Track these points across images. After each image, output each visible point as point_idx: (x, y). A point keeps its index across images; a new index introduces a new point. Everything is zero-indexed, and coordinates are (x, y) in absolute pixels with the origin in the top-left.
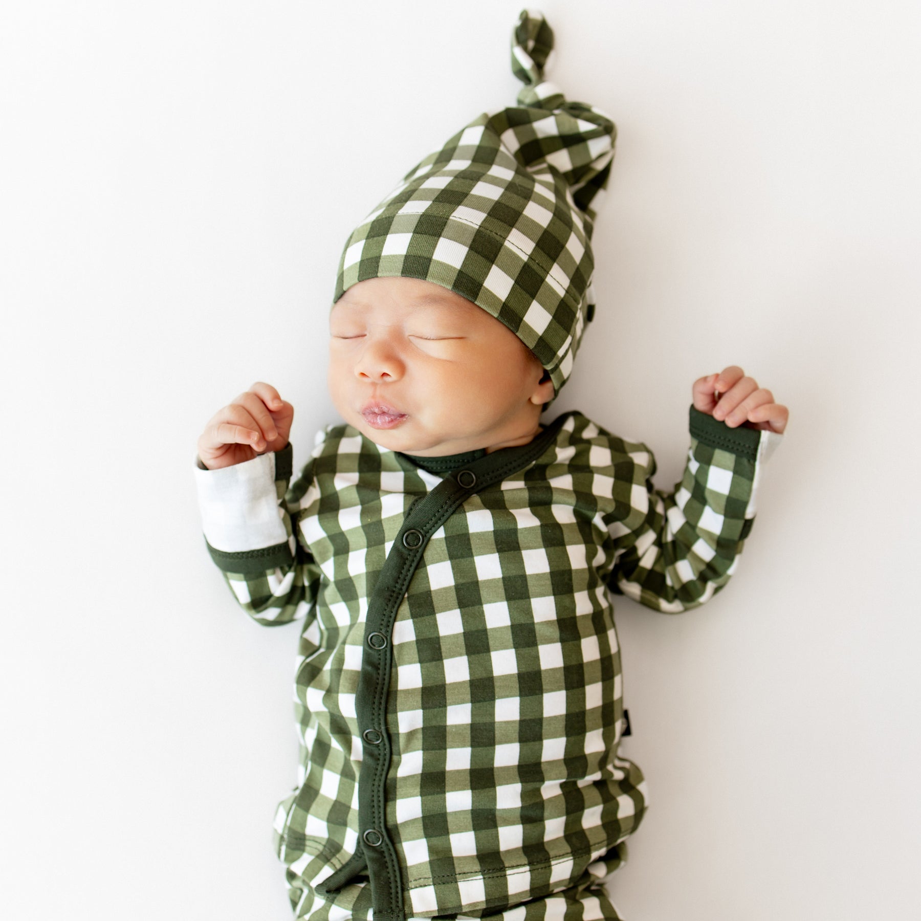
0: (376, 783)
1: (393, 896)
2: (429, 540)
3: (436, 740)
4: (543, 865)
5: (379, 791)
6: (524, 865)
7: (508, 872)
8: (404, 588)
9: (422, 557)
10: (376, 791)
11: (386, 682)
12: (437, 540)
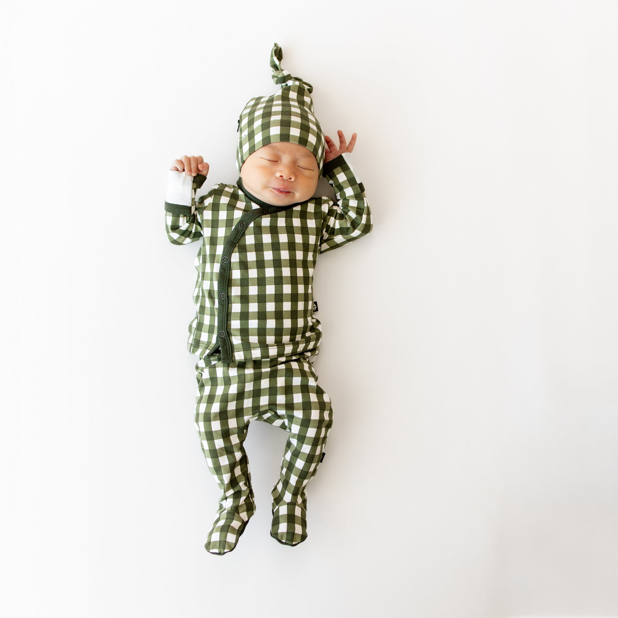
0: (224, 314)
1: (229, 354)
2: (248, 227)
3: (245, 300)
4: (282, 347)
5: (225, 317)
6: (275, 346)
7: (269, 348)
8: (237, 242)
9: (244, 232)
10: (224, 317)
11: (228, 275)
12: (250, 227)
